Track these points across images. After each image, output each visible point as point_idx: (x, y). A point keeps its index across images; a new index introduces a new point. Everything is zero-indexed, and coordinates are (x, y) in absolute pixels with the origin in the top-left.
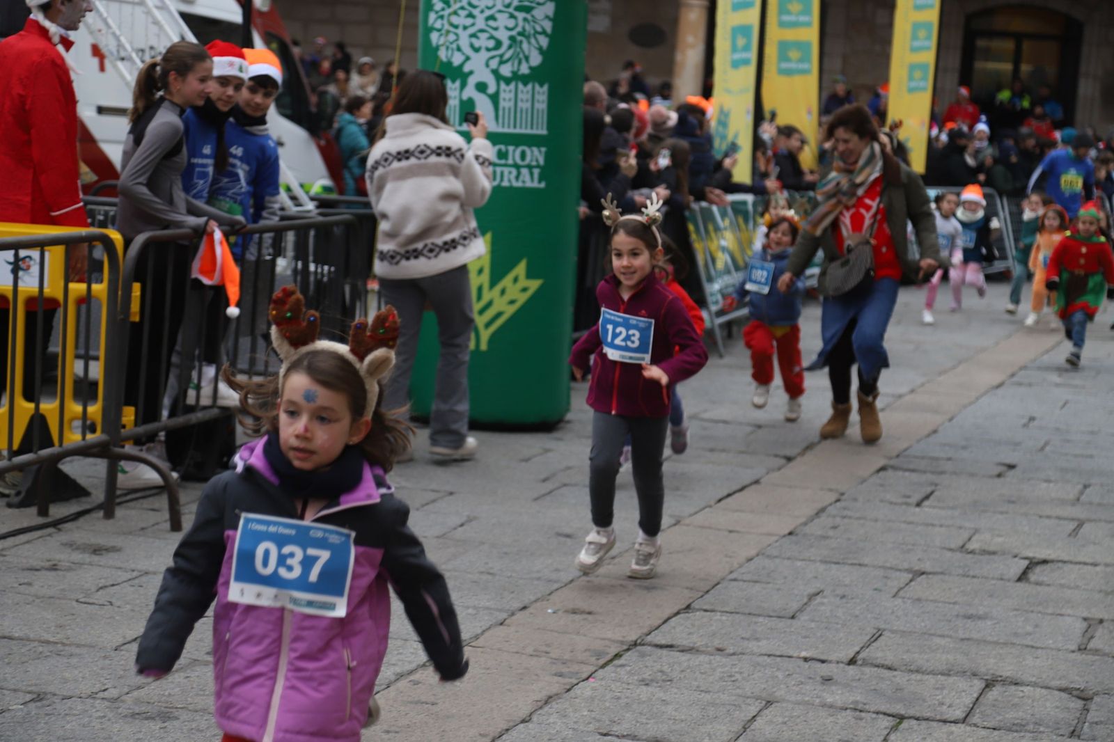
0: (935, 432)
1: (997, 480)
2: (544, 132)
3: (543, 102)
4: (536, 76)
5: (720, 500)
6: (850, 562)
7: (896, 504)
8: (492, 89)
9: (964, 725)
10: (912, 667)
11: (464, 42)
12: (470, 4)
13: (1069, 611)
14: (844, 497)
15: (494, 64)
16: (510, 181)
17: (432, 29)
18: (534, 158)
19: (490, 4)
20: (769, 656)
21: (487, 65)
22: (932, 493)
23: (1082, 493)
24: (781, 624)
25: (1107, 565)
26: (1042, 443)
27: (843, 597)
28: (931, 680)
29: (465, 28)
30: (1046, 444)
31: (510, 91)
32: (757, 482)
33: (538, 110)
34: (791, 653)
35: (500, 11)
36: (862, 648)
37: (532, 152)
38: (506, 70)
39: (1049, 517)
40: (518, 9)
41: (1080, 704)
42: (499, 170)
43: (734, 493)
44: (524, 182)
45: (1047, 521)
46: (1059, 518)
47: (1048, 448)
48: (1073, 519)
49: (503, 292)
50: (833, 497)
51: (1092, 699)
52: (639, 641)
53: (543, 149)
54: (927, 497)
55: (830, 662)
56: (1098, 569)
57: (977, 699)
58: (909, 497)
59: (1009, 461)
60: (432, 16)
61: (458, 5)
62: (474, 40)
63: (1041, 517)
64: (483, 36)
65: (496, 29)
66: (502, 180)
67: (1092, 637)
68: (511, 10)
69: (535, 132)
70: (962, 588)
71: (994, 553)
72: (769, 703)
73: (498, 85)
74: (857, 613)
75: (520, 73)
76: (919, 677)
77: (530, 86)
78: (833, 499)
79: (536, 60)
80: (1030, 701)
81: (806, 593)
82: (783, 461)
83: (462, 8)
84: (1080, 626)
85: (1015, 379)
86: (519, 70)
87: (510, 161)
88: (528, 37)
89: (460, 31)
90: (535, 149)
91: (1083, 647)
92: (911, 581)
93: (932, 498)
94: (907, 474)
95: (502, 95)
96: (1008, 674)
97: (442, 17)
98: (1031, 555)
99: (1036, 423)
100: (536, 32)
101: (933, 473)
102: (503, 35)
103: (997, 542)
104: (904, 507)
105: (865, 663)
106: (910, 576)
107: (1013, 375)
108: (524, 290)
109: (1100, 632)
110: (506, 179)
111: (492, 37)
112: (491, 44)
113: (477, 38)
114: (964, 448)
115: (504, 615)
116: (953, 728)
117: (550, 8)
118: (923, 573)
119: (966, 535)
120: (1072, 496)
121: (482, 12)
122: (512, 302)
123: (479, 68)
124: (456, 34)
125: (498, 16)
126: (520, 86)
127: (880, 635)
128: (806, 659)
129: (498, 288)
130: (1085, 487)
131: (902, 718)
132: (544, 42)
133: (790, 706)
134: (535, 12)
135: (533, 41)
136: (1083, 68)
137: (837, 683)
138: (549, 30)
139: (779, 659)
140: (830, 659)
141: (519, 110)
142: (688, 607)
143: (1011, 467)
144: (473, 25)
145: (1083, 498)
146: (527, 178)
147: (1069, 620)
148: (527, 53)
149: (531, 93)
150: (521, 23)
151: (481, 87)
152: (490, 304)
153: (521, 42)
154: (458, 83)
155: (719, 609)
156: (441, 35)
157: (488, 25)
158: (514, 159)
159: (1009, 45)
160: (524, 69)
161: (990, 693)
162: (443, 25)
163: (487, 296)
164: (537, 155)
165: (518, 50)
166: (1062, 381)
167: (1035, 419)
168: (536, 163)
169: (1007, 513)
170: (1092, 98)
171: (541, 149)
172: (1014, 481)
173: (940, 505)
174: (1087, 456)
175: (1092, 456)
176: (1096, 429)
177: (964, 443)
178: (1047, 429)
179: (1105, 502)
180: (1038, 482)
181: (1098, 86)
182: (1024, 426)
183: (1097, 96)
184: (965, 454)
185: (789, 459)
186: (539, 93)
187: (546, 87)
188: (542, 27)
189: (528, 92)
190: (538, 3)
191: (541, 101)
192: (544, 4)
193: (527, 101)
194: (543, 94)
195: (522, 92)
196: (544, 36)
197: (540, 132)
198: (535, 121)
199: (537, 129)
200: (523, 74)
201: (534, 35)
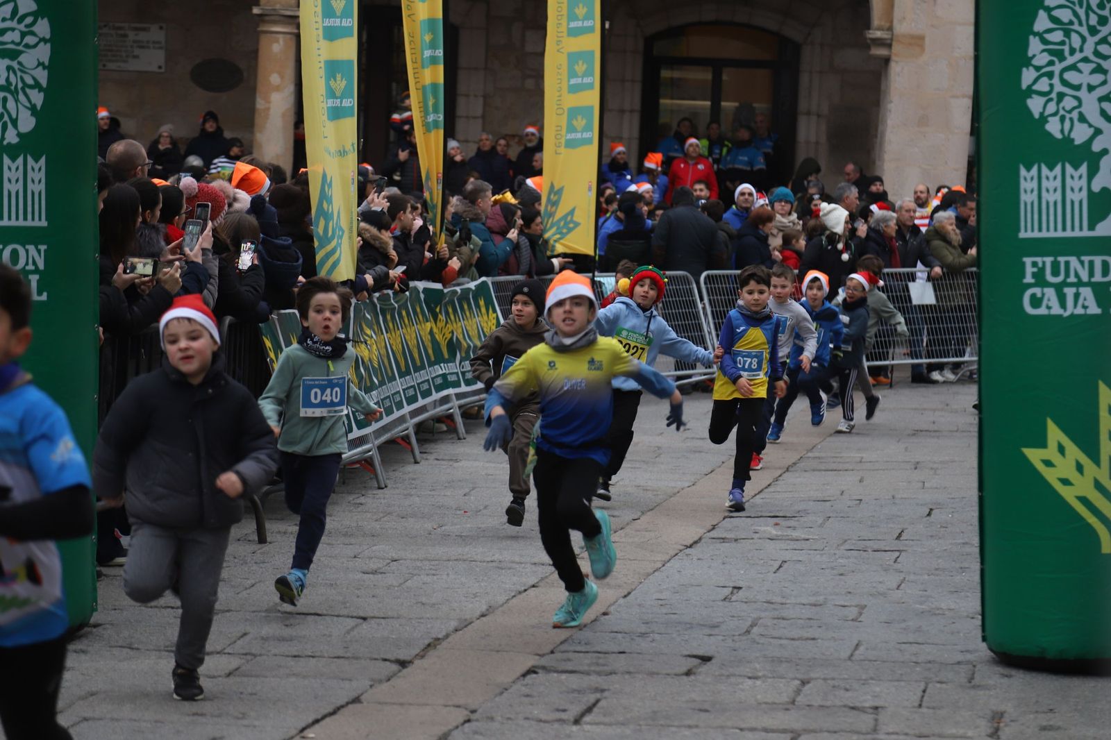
0: (605, 614)
1: (685, 678)
2: (44, 223)
3: (40, 181)
4: (28, 146)
7: (545, 722)
14: (473, 717)
18: (30, 261)
22: (598, 701)
23: (798, 692)
26: (750, 623)
30: (752, 626)
32: (357, 700)
33: (33, 194)
37: (27, 251)
39: (753, 729)
45: (751, 735)
46: (766, 730)
47: (755, 630)
48: (784, 731)
50: (461, 715)
53: (43, 248)
54: (589, 710)
58: (564, 711)
59: (701, 652)
63: (741, 730)
69: (29, 223)
77: (20, 160)
78: (461, 720)
79: (27, 123)
82: (395, 667)
85: (714, 534)
86: (3, 138)
88: (15, 93)
90: (31, 248)
93: (595, 710)
94: (564, 676)
99: (741, 595)
100: (25, 85)
101: (599, 673)
104: (556, 725)
107: (714, 528)
114: (643, 635)
117: (44, 53)
120: (785, 698)
126: (7, 161)
130: (804, 683)
132: (38, 98)
134: (21, 58)
135: (21, 97)
136: (803, 105)
138: (44, 83)
141: (6, 194)
143: (706, 659)
145: (799, 699)
148: (14, 116)
149: (21, 168)
150: (3, 74)
153: (5, 100)
159: (706, 75)
160: (11, 137)
164: (33, 256)
165: (2, 110)
166: (779, 533)
167: (740, 588)
168: (33, 268)
169: (697, 726)
170: (817, 143)
171: (40, 247)
172: (709, 680)
173: (607, 720)
174: (807, 639)
175: (814, 639)
176: (821, 599)
177: (643, 629)
178: (755, 602)
179: (829, 703)
180: (740, 680)
181: (823, 127)
182: (725, 599)
183: (823, 139)
184: (644, 645)
185: (403, 664)
186: (33, 169)
187: (43, 161)
188: (34, 78)
189: (17, 169)
190: (27, 46)
191: (36, 181)
192: (35, 46)
193: (17, 181)
194: (40, 169)
195: (10, 169)
196: (37, 90)
197: (36, 223)
198: (29, 209)
199: (33, 219)
200: (9, 144)
201: (23, 89)
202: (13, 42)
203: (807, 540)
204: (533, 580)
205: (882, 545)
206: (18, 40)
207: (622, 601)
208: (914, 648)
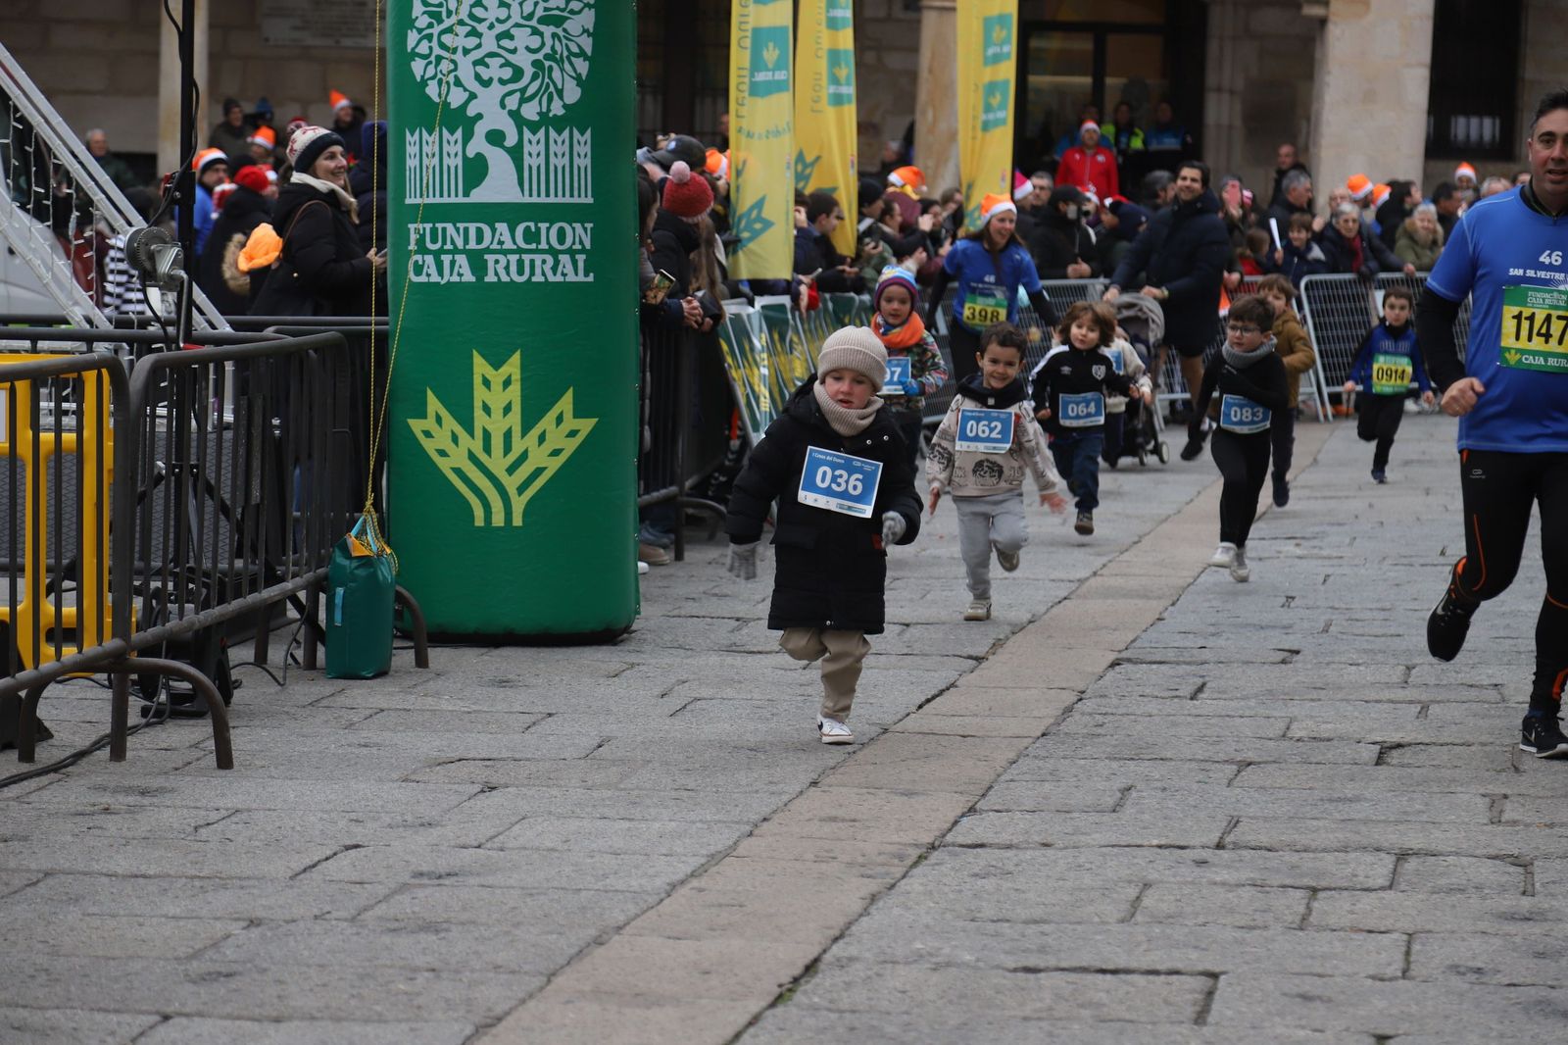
0: (1161, 618)
1: (1284, 667)
2: (590, 200)
3: (585, 156)
4: (573, 118)
5: (920, 707)
6: (1149, 757)
7: (1163, 698)
8: (511, 140)
9: (1392, 892)
10: (1298, 847)
11: (466, 72)
12: (471, 16)
13: (1463, 790)
14: (1083, 696)
15: (512, 103)
16: (544, 274)
17: (414, 55)
18: (577, 240)
19: (502, 18)
20: (1113, 846)
21: (503, 106)
22: (1204, 685)
23: (1407, 675)
24: (1107, 818)
25: (1483, 744)
26: (1323, 625)
27: (1164, 789)
28: (1329, 857)
29: (466, 52)
30: (1327, 626)
31: (538, 142)
32: (954, 686)
33: (579, 168)
34: (1139, 842)
35: (517, 25)
36: (1223, 834)
37: (574, 229)
38: (530, 112)
39: (1378, 701)
40: (542, 20)
41: (1521, 870)
42: (526, 258)
43: (934, 697)
44: (564, 275)
45: (1379, 705)
46: (1391, 702)
47: (1332, 629)
48: (1411, 702)
49: (542, 438)
50: (1073, 697)
51: (1532, 864)
52: (937, 843)
53: (589, 226)
54: (1201, 689)
55: (1194, 847)
56: (1473, 748)
57: (1395, 870)
58: (1176, 690)
59: (1285, 647)
60: (412, 37)
61: (454, 19)
62: (480, 69)
63: (1367, 701)
64: (494, 62)
65: (514, 51)
66: (532, 273)
67: (1501, 811)
68: (534, 23)
69: (576, 200)
70: (1311, 775)
71: (1329, 740)
72: (1147, 886)
73: (521, 134)
74: (1193, 803)
75: (551, 115)
76: (1311, 855)
77: (566, 133)
78: (1076, 699)
79: (573, 94)
80: (1459, 869)
81: (1115, 788)
82: (972, 661)
83: (461, 23)
84: (1482, 804)
86: (549, 110)
87: (544, 246)
88: (560, 62)
89: (458, 57)
90: (577, 226)
91: (1496, 820)
92: (1239, 771)
93: (1206, 689)
94: (1154, 666)
95: (527, 148)
96: (1419, 846)
97: (429, 37)
98: (1379, 739)
99: (1297, 602)
100: (571, 53)
101: (1190, 663)
102: (524, 60)
103: (1326, 730)
104: (1176, 700)
105: (1236, 846)
106: (1235, 767)
108: (573, 434)
109: (1508, 805)
110: (538, 271)
111: (507, 64)
112: (507, 73)
113: (487, 66)
114: (1214, 634)
115: (748, 828)
116: (1381, 894)
117: (588, 18)
118: (1250, 764)
119: (1282, 725)
120: (1395, 679)
121: (491, 27)
122: (556, 453)
123: (491, 110)
124: (453, 61)
125: (513, 31)
126: (553, 133)
127: (1238, 822)
128: (1160, 847)
129: (535, 432)
130: (1409, 668)
131: (1315, 890)
132: (583, 67)
133: (1175, 887)
134: (564, 26)
135: (567, 66)
136: (1211, 79)
137: (1214, 865)
138: (589, 51)
139: (1127, 849)
140: (1191, 844)
141: (552, 168)
142: (972, 810)
143: (1297, 652)
144: (479, 46)
145: (1410, 680)
146: (569, 269)
147: (1467, 797)
148: (560, 87)
149: (567, 141)
150: (549, 42)
151: (495, 138)
152: (524, 456)
153: (551, 68)
154: (459, 133)
155: (1015, 808)
156: (430, 63)
157: (499, 46)
158: (548, 243)
159: (1084, 45)
160: (557, 109)
161: (1406, 865)
162: (431, 48)
163: (518, 446)
164: (580, 234)
165: (547, 80)
166: (1305, 552)
167: (1293, 598)
168: (580, 247)
169: (1320, 700)
170: (1230, 127)
171: (586, 225)
172: (1309, 666)
173: (1224, 696)
174: (1392, 636)
175: (1399, 635)
176: (1388, 605)
177: (1212, 629)
178: (1318, 607)
179: (1445, 682)
180: (1343, 666)
181: (1238, 107)
182: (1283, 606)
183: (1238, 122)
184: (1221, 642)
185: (979, 659)
186: (579, 142)
187: (588, 133)
188: (579, 46)
189: (563, 142)
190: (572, 12)
191: (582, 155)
192: (580, 12)
193: (563, 155)
194: (586, 143)
195: (556, 142)
196: (582, 59)
197: (583, 200)
198: (576, 185)
199: (579, 196)
200: (555, 115)
201: (568, 58)
202: (558, 8)
203: (1341, 557)
204: (1065, 594)
205: (1429, 561)
206: (563, 6)
207: (1170, 608)
208: (1511, 642)
